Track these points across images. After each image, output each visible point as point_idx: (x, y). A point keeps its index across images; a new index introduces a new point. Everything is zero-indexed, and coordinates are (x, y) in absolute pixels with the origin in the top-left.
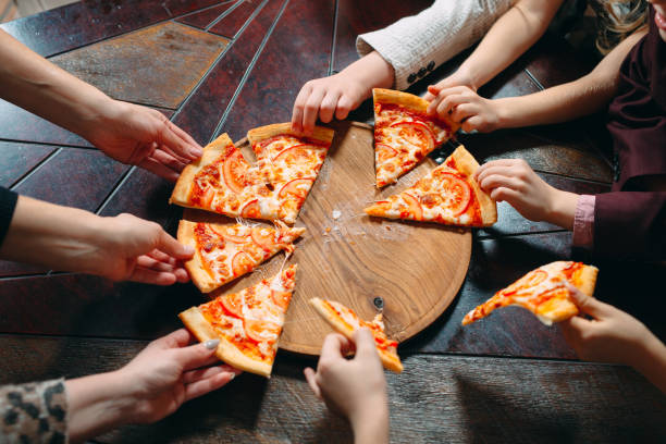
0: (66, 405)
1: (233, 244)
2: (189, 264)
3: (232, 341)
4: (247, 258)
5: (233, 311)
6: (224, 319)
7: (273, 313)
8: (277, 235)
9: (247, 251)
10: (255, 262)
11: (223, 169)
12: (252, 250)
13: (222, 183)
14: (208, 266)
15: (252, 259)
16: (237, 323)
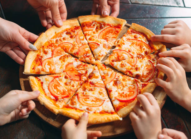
1: (75, 40)
15: (70, 49)
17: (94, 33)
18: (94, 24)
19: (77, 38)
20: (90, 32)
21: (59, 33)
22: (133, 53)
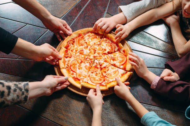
0: (29, 88)
6: (72, 72)
8: (86, 58)
9: (76, 60)
11: (76, 40)
12: (78, 60)
13: (75, 44)
15: (77, 62)
17: (74, 47)
18: (69, 43)
19: (73, 56)
20: (72, 48)
21: (64, 61)
22: (97, 43)
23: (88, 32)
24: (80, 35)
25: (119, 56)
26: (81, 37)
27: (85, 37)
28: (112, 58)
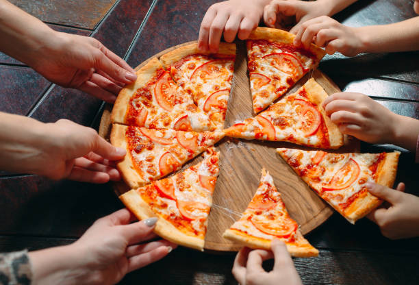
0: (31, 274)
1: (160, 146)
2: (121, 165)
3: (168, 219)
4: (173, 158)
5: (168, 193)
7: (202, 194)
8: (200, 137)
9: (173, 152)
10: (180, 161)
11: (155, 90)
12: (177, 150)
13: (154, 103)
14: (138, 166)
15: (177, 159)
16: (171, 203)
17: (153, 112)
18: (134, 105)
19: (157, 142)
20: (149, 117)
21: (135, 166)
23: (186, 58)
24: (160, 73)
25: (294, 110)
26: (166, 76)
27: (179, 73)
28: (278, 121)
